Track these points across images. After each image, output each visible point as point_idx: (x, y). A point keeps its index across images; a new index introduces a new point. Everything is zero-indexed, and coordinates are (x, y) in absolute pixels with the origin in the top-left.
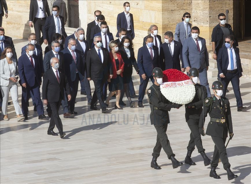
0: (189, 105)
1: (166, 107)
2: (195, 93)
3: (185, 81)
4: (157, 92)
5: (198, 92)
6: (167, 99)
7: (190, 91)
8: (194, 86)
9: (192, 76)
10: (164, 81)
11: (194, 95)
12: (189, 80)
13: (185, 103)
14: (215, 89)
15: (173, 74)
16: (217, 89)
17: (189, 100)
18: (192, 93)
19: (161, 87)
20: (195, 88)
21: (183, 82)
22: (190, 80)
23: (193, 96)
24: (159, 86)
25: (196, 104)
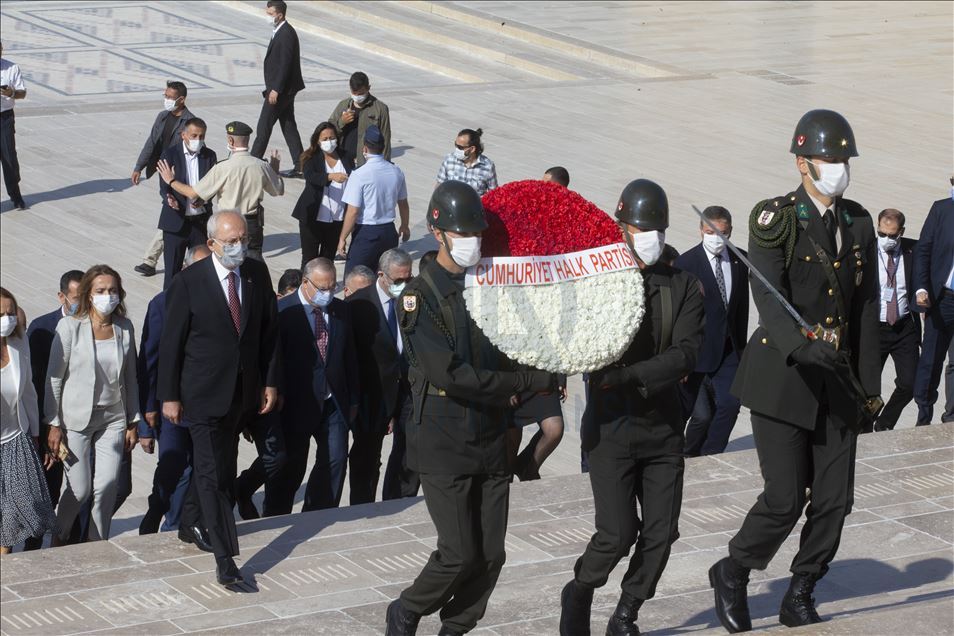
0: (606, 378)
1: (487, 390)
2: (639, 312)
3: (595, 251)
4: (447, 310)
5: (653, 305)
6: (494, 342)
7: (617, 305)
8: (638, 277)
9: (635, 226)
10: (489, 249)
11: (636, 324)
12: (613, 247)
13: (583, 368)
14: (810, 157)
15: (539, 210)
16: (821, 157)
17: (605, 354)
18: (628, 314)
19: (471, 280)
20: (640, 289)
21: (585, 254)
22: (621, 245)
23: (630, 330)
24: (461, 277)
25: (640, 369)
